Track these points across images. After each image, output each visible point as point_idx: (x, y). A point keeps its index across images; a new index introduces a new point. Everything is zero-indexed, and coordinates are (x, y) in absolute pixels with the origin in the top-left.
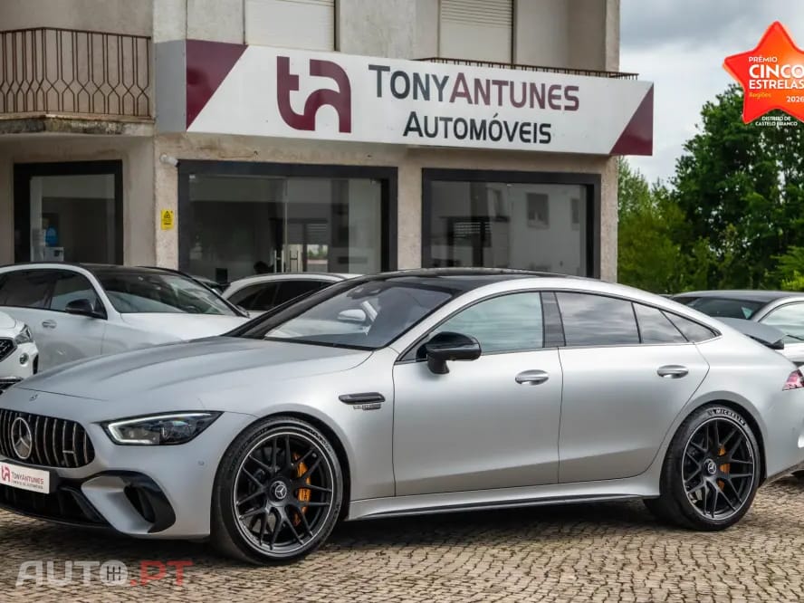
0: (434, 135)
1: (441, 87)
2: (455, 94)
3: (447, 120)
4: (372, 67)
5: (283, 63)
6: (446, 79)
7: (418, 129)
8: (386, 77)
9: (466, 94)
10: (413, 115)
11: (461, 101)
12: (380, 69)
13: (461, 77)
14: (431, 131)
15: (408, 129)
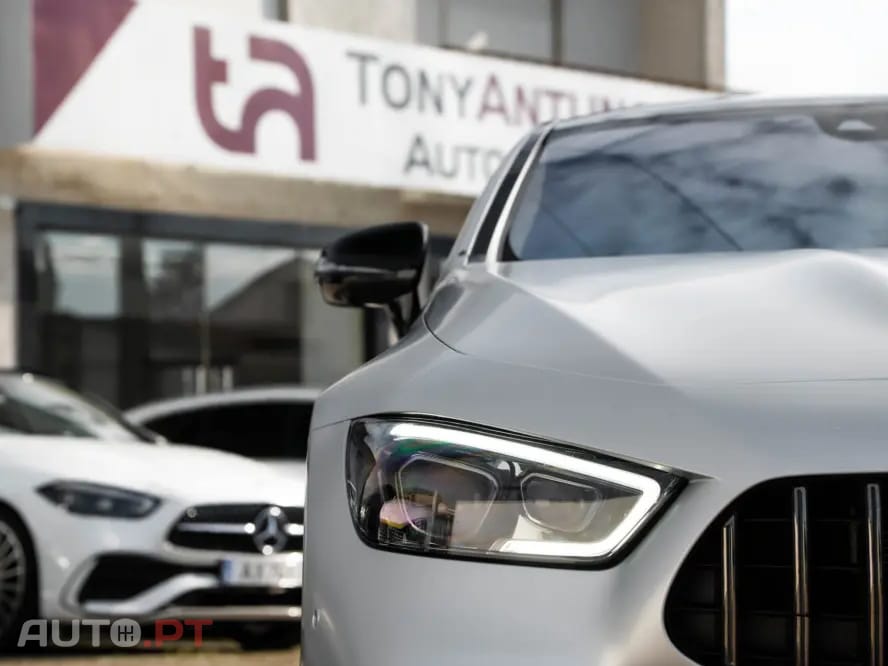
0: (451, 175)
1: (462, 93)
2: (485, 108)
3: (472, 151)
4: (352, 55)
5: (202, 39)
6: (469, 83)
7: (426, 163)
8: (374, 72)
9: (501, 109)
10: (419, 141)
11: (494, 119)
12: (364, 59)
13: (493, 82)
14: (448, 165)
15: (412, 163)
